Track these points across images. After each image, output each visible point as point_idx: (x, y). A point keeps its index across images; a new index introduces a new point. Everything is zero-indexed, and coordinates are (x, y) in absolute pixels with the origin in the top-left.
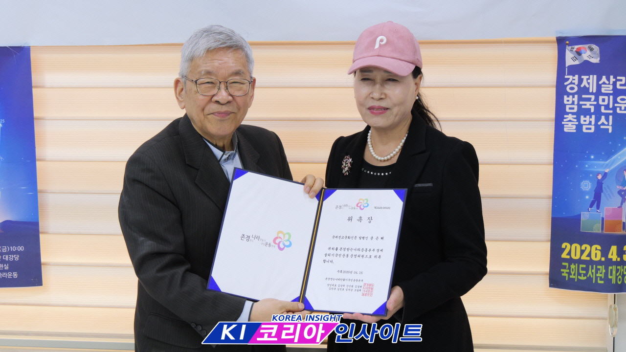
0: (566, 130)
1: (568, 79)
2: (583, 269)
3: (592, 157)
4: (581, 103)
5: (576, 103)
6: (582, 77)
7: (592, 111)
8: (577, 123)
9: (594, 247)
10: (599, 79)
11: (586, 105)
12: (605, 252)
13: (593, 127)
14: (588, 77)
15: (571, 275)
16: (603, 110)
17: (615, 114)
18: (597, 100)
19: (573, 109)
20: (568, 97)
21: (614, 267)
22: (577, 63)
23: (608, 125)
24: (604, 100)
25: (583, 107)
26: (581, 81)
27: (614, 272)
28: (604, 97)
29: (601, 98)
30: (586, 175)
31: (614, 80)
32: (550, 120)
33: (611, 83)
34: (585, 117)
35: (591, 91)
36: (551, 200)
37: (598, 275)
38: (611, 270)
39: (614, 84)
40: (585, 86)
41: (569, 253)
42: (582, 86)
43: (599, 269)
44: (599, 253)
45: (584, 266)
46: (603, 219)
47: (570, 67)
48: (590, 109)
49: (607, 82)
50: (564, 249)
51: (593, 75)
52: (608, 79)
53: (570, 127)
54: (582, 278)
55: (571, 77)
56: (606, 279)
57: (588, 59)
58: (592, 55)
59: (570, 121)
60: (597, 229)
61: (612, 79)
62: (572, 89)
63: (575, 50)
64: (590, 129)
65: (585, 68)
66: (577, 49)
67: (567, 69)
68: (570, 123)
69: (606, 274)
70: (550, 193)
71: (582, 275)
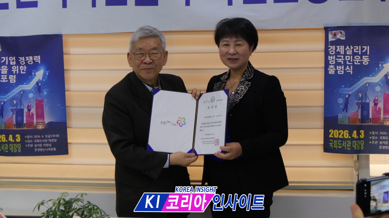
0: (330, 73)
1: (330, 48)
2: (340, 143)
3: (343, 86)
4: (337, 59)
5: (334, 59)
6: (337, 47)
7: (342, 63)
8: (335, 70)
9: (345, 131)
10: (345, 48)
11: (339, 60)
12: (351, 134)
13: (343, 72)
14: (339, 47)
15: (334, 145)
16: (348, 63)
17: (353, 65)
18: (344, 58)
19: (333, 62)
20: (330, 56)
21: (355, 141)
22: (334, 39)
23: (350, 70)
24: (348, 58)
25: (338, 61)
26: (336, 48)
27: (355, 144)
28: (348, 56)
29: (346, 57)
30: (340, 96)
31: (353, 48)
32: (323, 68)
33: (351, 49)
34: (339, 66)
35: (341, 53)
36: (323, 108)
37: (347, 145)
38: (354, 143)
39: (353, 50)
40: (338, 51)
41: (333, 135)
42: (337, 51)
43: (348, 143)
44: (348, 134)
45: (340, 141)
46: (349, 117)
47: (331, 42)
48: (341, 63)
49: (349, 49)
50: (330, 133)
51: (342, 45)
52: (350, 48)
53: (332, 72)
54: (340, 147)
55: (331, 47)
56: (351, 147)
57: (340, 38)
58: (341, 36)
59: (332, 68)
60: (346, 122)
61: (352, 48)
62: (332, 52)
63: (333, 33)
64: (341, 72)
65: (338, 42)
66: (334, 33)
67: (329, 43)
68: (332, 70)
69: (352, 145)
70: (323, 104)
71: (340, 146)
